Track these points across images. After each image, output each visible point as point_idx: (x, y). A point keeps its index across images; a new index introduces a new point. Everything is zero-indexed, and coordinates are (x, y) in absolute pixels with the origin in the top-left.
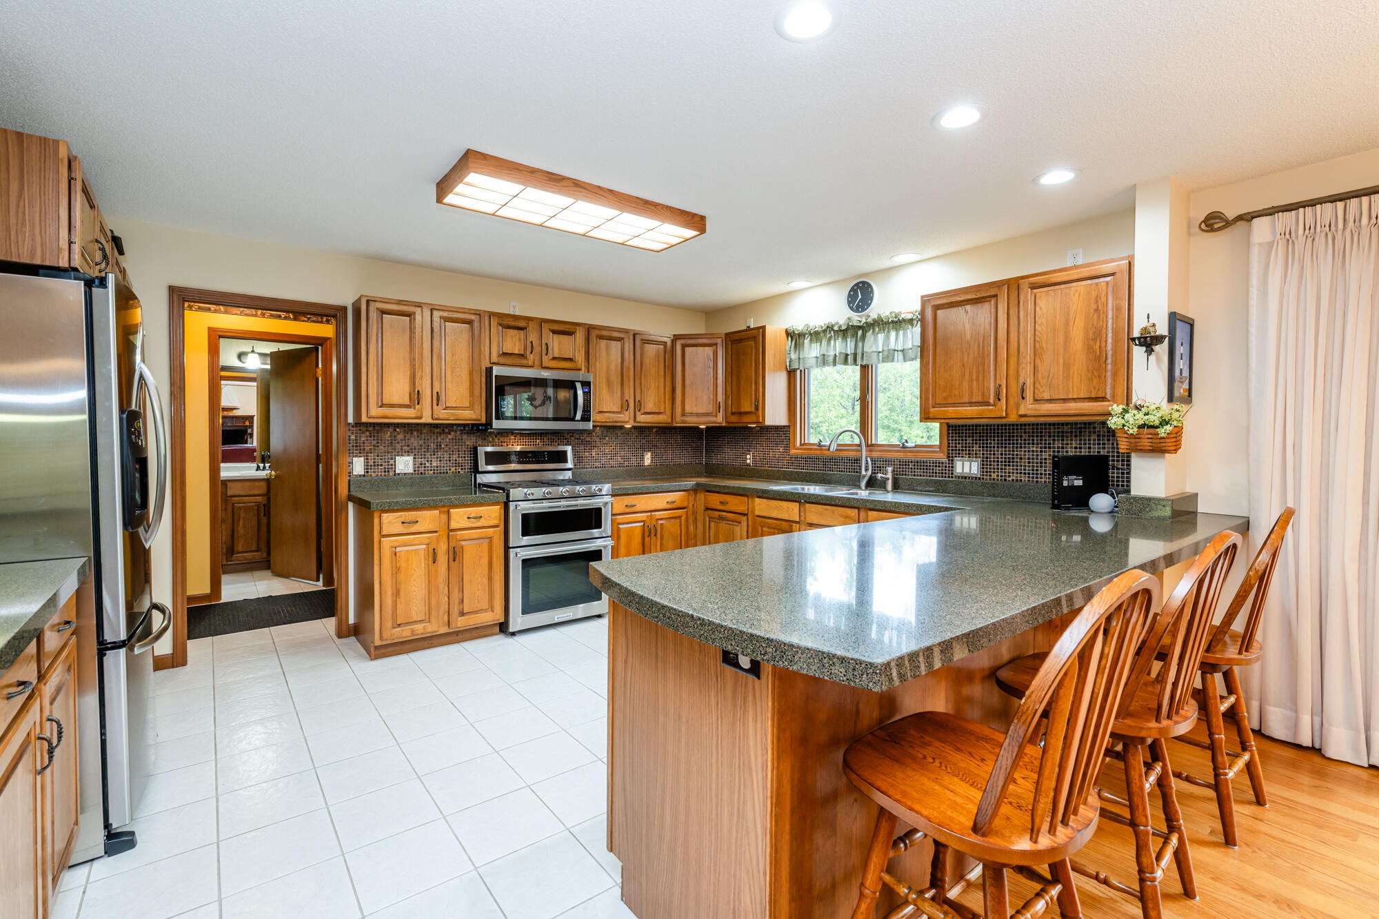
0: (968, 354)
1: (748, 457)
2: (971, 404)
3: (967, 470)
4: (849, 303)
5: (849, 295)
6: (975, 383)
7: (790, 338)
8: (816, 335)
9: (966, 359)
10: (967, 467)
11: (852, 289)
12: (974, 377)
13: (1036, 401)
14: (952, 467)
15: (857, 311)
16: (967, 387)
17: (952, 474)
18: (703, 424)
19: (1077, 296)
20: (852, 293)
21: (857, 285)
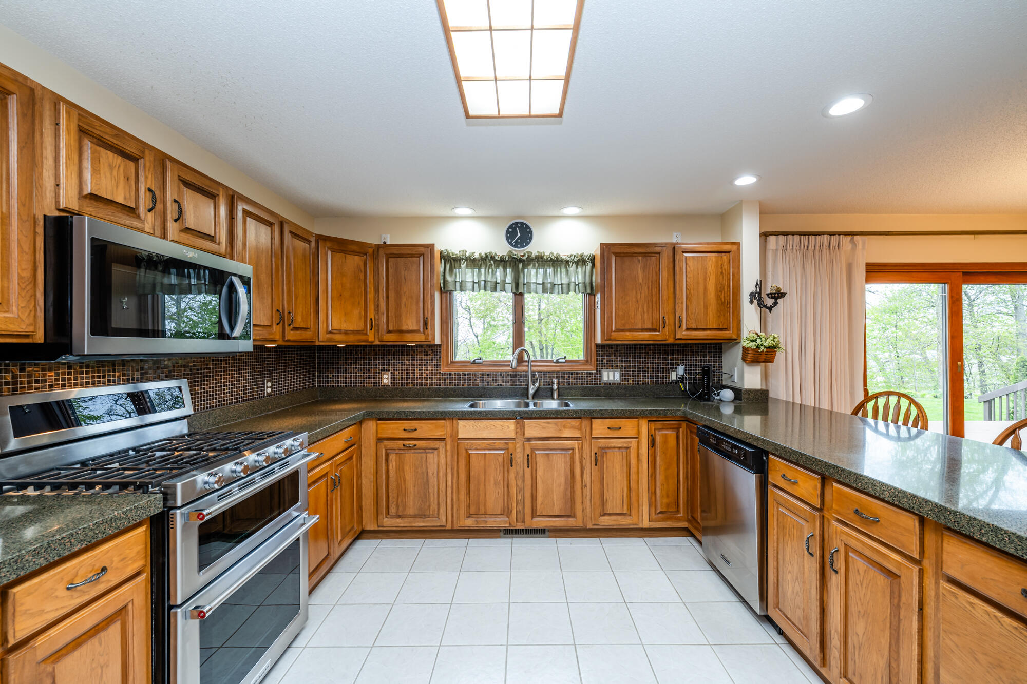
0: (641, 293)
1: (385, 376)
2: (643, 330)
3: (611, 378)
4: (508, 238)
5: (508, 232)
6: (646, 314)
7: (443, 261)
8: (474, 262)
9: (639, 297)
10: (611, 376)
11: (511, 227)
12: (645, 310)
13: (688, 329)
14: (600, 376)
15: (516, 246)
16: (640, 317)
17: (600, 381)
18: (342, 342)
19: (711, 262)
20: (511, 230)
21: (516, 224)
